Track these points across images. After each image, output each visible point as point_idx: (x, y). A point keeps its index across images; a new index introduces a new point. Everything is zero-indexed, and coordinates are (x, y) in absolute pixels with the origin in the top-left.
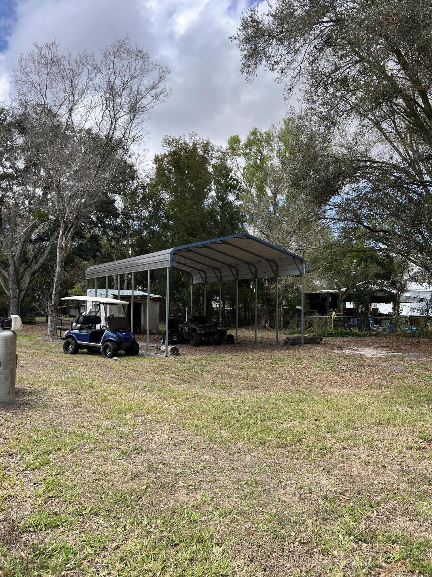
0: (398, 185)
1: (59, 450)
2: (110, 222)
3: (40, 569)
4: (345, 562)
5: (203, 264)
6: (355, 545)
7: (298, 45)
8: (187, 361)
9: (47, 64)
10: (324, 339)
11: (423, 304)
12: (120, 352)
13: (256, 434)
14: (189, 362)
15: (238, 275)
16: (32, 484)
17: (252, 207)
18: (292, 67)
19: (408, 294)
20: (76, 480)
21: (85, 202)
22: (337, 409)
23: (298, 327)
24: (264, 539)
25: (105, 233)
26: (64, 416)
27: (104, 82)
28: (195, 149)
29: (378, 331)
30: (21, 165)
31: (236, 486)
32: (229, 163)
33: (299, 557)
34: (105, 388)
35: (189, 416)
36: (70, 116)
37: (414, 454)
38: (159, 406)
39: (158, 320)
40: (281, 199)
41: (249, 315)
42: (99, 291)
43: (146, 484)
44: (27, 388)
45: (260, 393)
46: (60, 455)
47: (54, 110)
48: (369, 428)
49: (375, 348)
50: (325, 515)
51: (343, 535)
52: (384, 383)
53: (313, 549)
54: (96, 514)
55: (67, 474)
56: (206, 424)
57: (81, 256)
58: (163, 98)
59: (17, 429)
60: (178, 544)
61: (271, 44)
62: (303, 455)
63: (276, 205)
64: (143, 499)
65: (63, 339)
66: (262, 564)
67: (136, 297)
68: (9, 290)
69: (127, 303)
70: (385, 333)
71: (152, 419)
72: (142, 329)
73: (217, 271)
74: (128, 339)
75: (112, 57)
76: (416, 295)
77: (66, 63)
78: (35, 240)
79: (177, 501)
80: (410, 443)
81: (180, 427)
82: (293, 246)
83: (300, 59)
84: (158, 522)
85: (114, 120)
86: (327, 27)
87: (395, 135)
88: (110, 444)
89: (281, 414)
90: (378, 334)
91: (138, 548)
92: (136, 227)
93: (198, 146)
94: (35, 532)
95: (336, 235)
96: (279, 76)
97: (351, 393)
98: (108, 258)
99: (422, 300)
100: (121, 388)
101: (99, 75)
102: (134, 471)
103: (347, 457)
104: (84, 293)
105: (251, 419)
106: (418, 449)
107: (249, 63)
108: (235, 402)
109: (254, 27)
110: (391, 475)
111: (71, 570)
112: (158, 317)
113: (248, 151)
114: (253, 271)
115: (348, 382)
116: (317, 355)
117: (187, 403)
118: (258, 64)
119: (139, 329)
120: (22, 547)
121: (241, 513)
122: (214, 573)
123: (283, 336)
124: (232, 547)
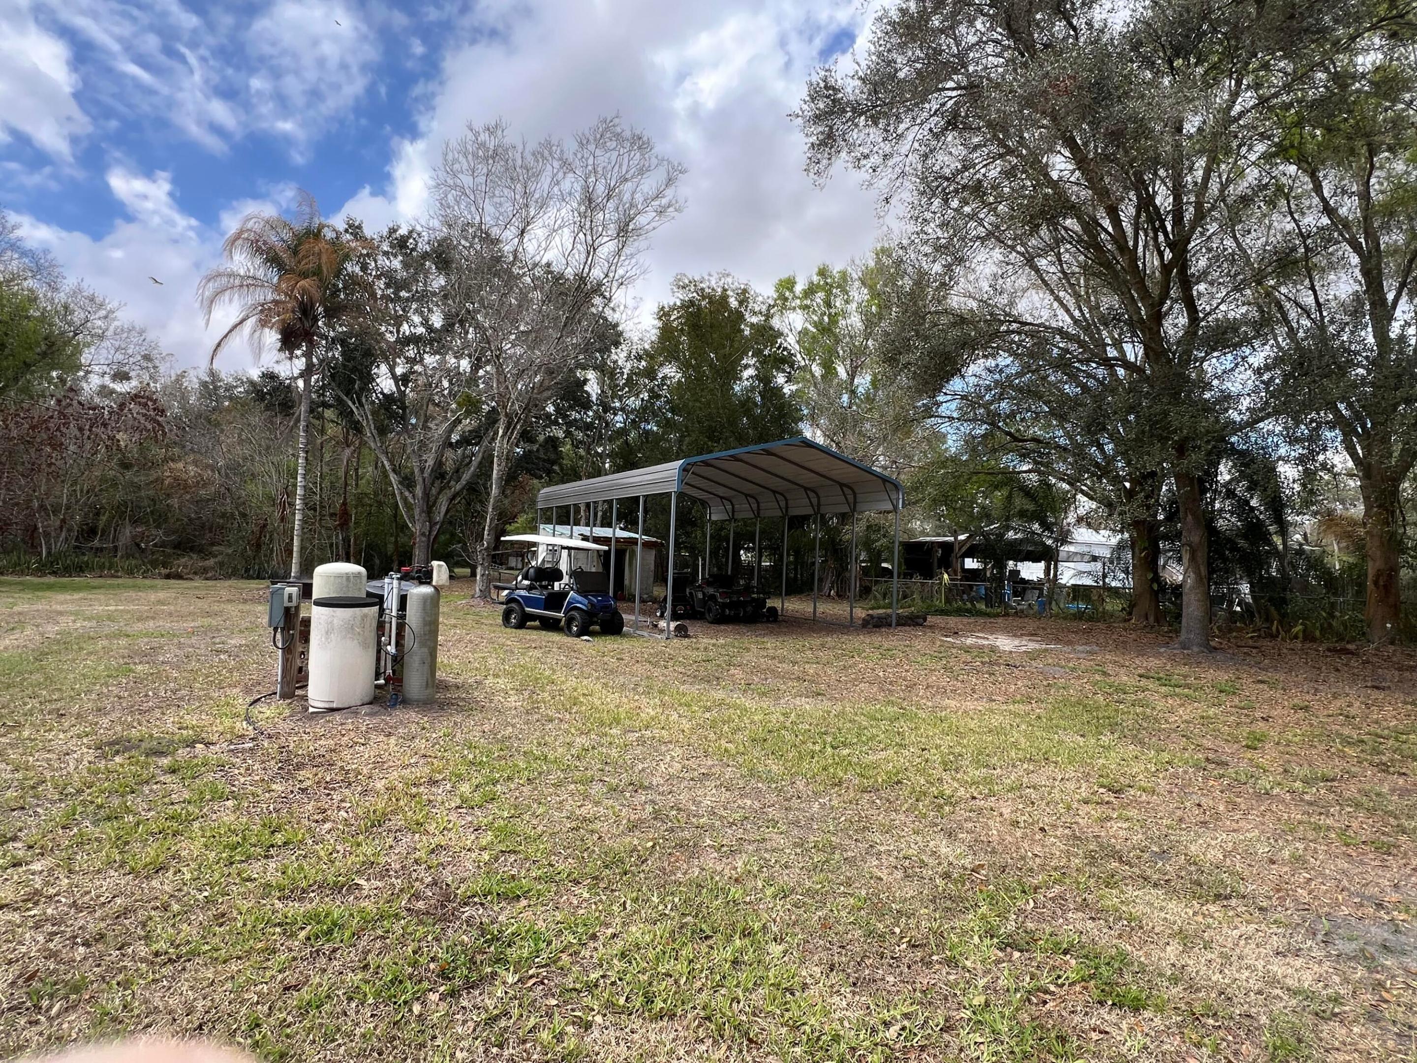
0: (1063, 364)
1: (509, 778)
2: (578, 416)
3: (495, 963)
4: (986, 980)
5: (731, 488)
6: (1000, 954)
7: (902, 127)
8: (702, 646)
9: (486, 158)
10: (929, 618)
11: (1099, 565)
12: (591, 628)
13: (824, 769)
14: (706, 649)
15: (787, 508)
16: (472, 829)
17: (812, 393)
18: (891, 163)
19: (1072, 548)
20: (541, 827)
21: (542, 383)
22: (959, 734)
23: (884, 598)
24: (850, 936)
25: (568, 434)
26: (513, 726)
27: (578, 187)
28: (724, 298)
29: (1019, 607)
30: (437, 320)
31: (799, 850)
32: (776, 323)
33: (909, 967)
34: (574, 685)
35: (712, 736)
36: (521, 242)
37: (1093, 812)
38: (663, 718)
39: (652, 579)
40: (863, 382)
41: (802, 575)
42: (559, 528)
43: (652, 840)
44: (450, 679)
45: (827, 704)
46: (512, 786)
47: (495, 232)
48: (1014, 766)
49: (1015, 636)
50: (949, 903)
51: (980, 937)
52: (1035, 694)
53: (930, 956)
54: (577, 882)
55: (526, 817)
56: (742, 749)
57: (528, 471)
58: (672, 214)
59: (442, 743)
60: (711, 937)
61: (857, 125)
62: (906, 805)
63: (853, 392)
64: (649, 862)
65: (502, 603)
66: (849, 975)
67: (618, 540)
68: (414, 522)
69: (606, 548)
70: (1031, 612)
71: (654, 738)
72: (626, 593)
73: (751, 500)
74: (606, 608)
75: (592, 147)
76: (1086, 549)
77: (518, 156)
78: (457, 441)
79: (704, 869)
80: (1084, 793)
81: (700, 753)
82: (881, 462)
83: (904, 150)
84: (676, 900)
85: (592, 249)
86: (951, 98)
87: (1060, 279)
88: (589, 773)
89: (864, 738)
90: (1020, 614)
91: (648, 938)
92: (618, 425)
93: (729, 293)
94: (482, 904)
95: (953, 444)
96: (868, 177)
97: (980, 708)
98: (573, 475)
99: (1095, 559)
100: (599, 686)
101: (571, 175)
102: (632, 819)
103: (980, 811)
104: (534, 530)
105: (814, 743)
106: (1098, 803)
107: (819, 156)
108: (786, 715)
109: (828, 97)
110: (1056, 844)
111: (543, 967)
112: (652, 574)
113: (808, 302)
114: (815, 501)
115: (974, 691)
116: (918, 644)
117: (707, 715)
118: (833, 159)
119: (622, 594)
120: (464, 927)
121: (808, 892)
122: (772, 985)
123: (860, 613)
124: (798, 945)
